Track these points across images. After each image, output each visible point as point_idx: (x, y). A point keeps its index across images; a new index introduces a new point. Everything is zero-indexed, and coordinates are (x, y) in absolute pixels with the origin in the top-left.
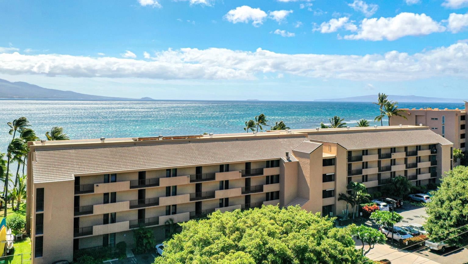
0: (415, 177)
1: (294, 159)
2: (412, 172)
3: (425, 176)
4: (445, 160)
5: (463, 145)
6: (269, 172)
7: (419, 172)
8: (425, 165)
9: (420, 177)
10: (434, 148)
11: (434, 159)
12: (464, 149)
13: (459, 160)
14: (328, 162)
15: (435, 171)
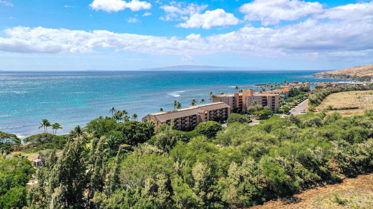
0: (222, 117)
1: (199, 114)
2: (221, 115)
3: (224, 116)
4: (229, 111)
5: (233, 106)
6: (194, 117)
7: (223, 115)
8: (224, 113)
9: (223, 117)
10: (226, 109)
11: (226, 112)
12: (234, 108)
13: (232, 111)
14: (206, 114)
15: (226, 115)
